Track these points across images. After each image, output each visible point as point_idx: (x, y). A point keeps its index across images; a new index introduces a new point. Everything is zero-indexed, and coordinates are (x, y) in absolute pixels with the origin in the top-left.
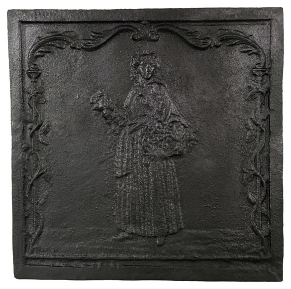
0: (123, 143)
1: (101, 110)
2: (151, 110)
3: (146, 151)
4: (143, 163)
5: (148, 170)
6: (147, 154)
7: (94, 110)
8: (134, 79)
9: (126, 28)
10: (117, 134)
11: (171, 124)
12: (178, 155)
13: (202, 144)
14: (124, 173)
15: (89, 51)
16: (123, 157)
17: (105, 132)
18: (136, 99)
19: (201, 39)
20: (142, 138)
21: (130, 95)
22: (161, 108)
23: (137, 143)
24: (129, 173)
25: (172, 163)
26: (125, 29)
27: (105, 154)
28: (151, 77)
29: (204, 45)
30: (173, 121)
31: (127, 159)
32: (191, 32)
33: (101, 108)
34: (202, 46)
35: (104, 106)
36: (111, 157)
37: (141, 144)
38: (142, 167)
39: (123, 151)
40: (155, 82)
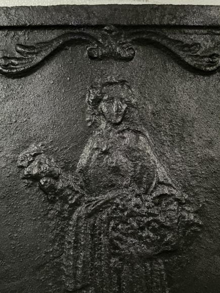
0: (76, 235)
1: (36, 178)
2: (123, 176)
3: (117, 247)
4: (111, 268)
5: (119, 279)
6: (117, 251)
7: (23, 178)
8: (93, 124)
9: (77, 37)
10: (65, 219)
11: (157, 200)
12: (170, 251)
13: (209, 231)
14: (79, 285)
15: (14, 78)
16: (76, 258)
17: (45, 215)
18: (98, 159)
19: (205, 57)
20: (109, 224)
21: (87, 151)
22: (140, 173)
23: (100, 234)
24: (88, 286)
25: (160, 265)
26: (75, 40)
27: (46, 253)
28: (122, 121)
29: (210, 66)
30: (161, 195)
31: (84, 262)
32: (187, 45)
33: (37, 175)
34: (208, 68)
35: (42, 172)
36: (55, 258)
37: (107, 234)
38: (110, 274)
39: (75, 248)
40: (128, 129)
